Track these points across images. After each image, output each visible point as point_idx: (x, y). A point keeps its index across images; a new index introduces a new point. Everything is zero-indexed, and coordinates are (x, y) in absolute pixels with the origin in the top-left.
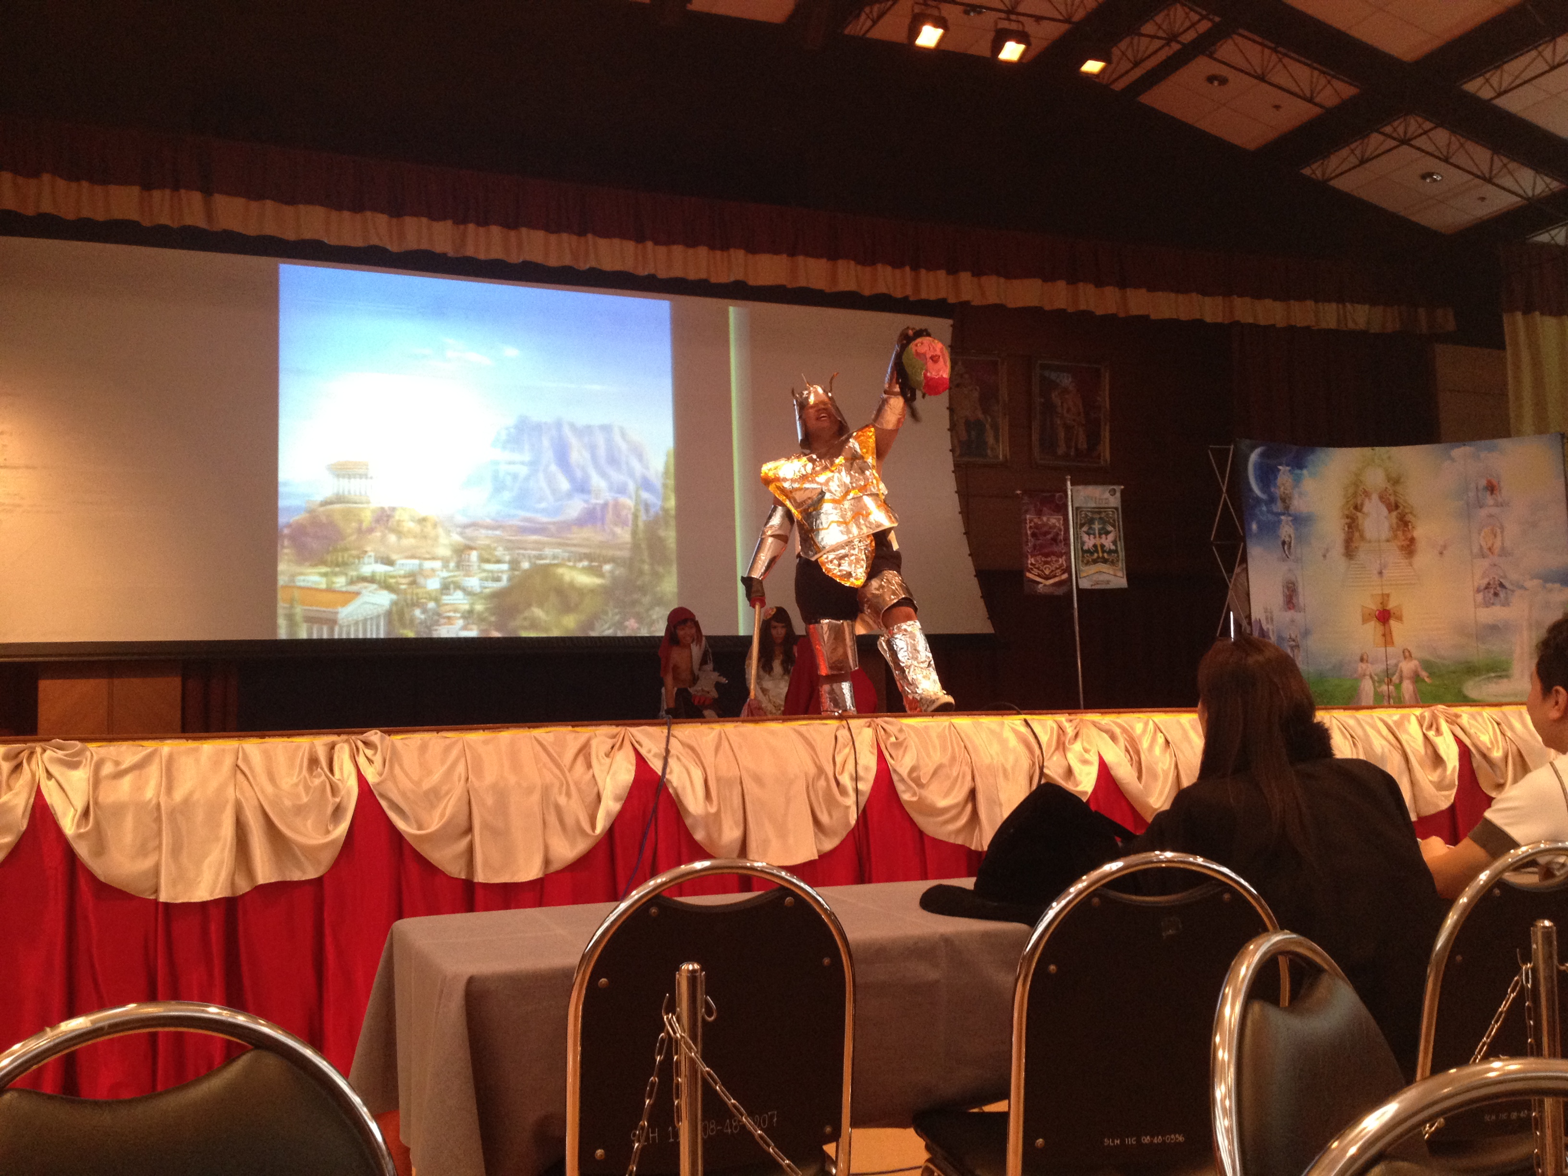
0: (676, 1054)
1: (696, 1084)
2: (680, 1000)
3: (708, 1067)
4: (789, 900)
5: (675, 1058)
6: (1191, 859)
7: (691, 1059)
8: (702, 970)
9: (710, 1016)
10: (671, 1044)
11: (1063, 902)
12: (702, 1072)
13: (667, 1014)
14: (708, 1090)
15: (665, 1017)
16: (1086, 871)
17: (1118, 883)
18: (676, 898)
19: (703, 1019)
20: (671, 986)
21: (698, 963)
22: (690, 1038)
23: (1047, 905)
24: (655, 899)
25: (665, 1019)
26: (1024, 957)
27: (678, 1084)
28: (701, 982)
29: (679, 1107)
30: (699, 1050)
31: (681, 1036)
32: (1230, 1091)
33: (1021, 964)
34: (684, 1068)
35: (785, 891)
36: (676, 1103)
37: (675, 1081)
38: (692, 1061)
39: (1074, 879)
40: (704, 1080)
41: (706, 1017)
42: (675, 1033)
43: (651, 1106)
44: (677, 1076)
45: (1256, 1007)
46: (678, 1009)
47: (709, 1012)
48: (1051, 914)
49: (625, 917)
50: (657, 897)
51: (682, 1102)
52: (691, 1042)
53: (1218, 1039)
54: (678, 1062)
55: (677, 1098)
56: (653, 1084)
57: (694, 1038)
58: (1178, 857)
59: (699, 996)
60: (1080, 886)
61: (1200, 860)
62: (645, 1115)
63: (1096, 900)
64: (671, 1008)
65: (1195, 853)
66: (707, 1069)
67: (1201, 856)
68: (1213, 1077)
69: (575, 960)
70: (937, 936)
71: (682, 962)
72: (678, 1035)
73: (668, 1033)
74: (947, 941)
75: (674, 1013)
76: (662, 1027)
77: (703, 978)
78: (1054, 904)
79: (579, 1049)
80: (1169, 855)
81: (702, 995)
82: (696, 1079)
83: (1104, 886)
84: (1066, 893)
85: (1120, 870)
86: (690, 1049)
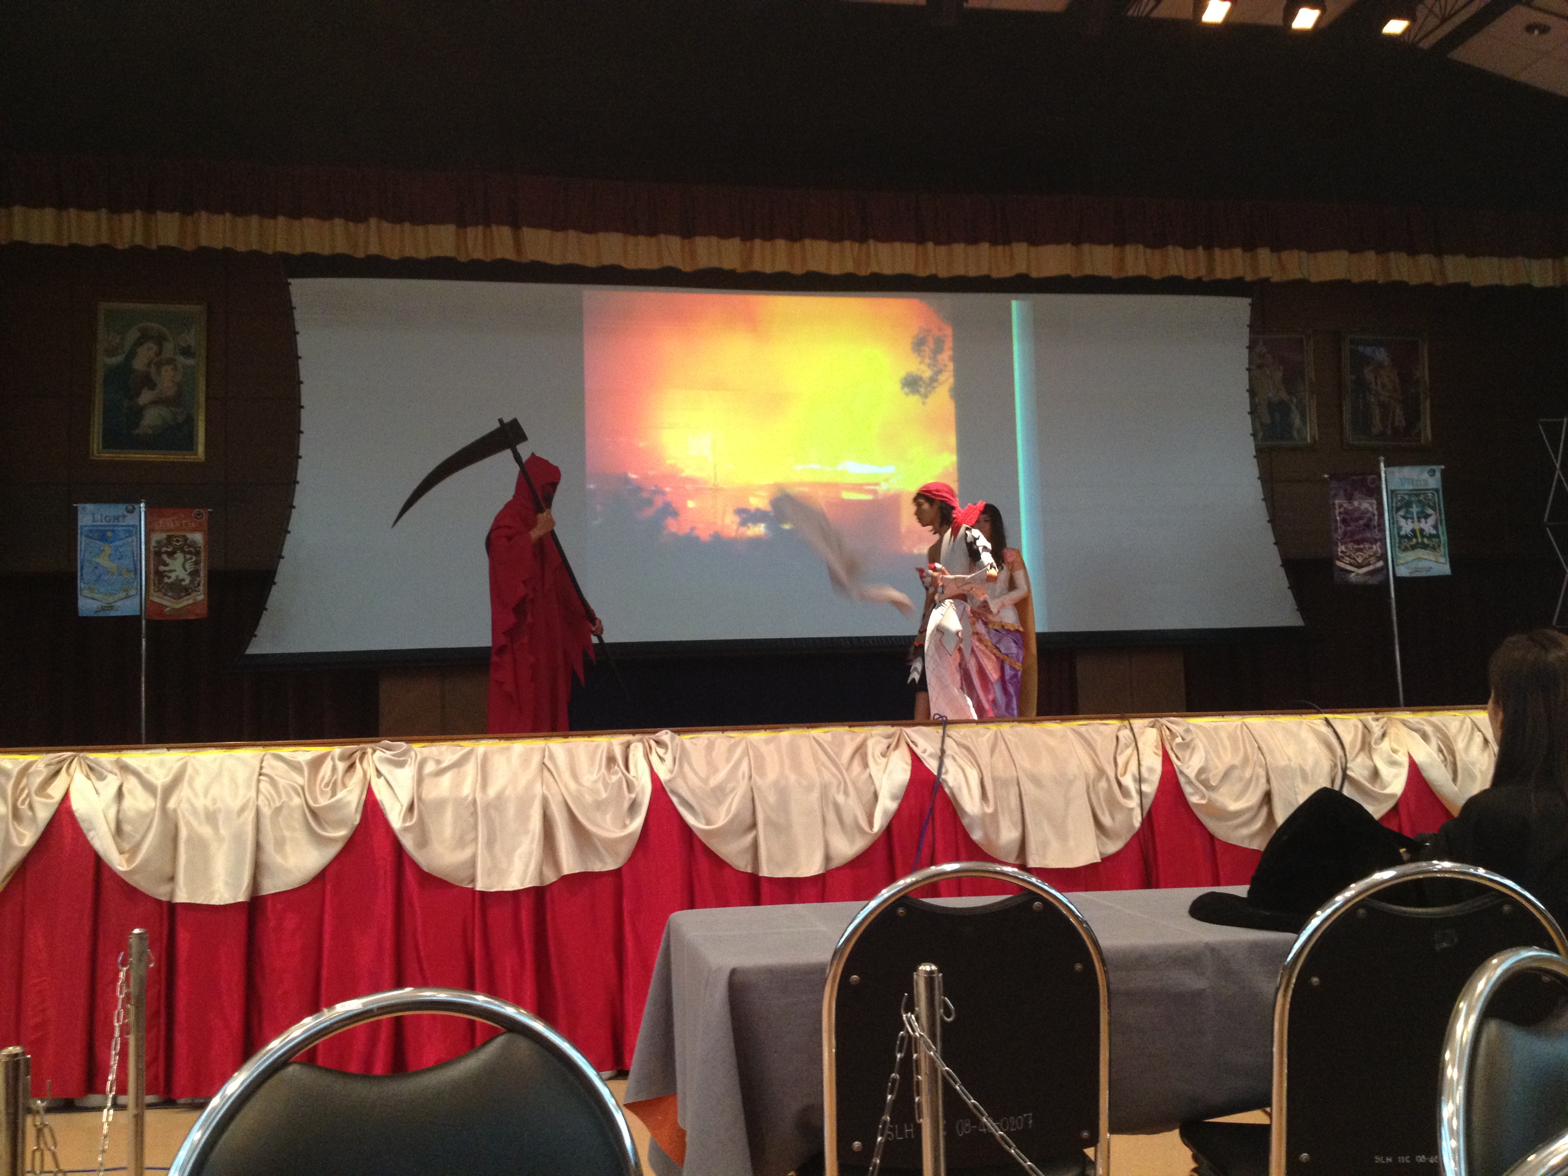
0: (916, 1053)
1: (937, 1082)
2: (918, 1000)
3: (948, 1066)
4: (1037, 904)
5: (915, 1056)
6: (1472, 871)
7: (930, 1057)
8: (940, 971)
9: (949, 1017)
10: (911, 1043)
11: (1329, 911)
12: (942, 1071)
13: (907, 1013)
14: (948, 1090)
15: (904, 1016)
16: (1356, 879)
17: (1389, 892)
18: (921, 899)
19: (943, 1021)
20: (909, 986)
21: (935, 964)
22: (930, 1039)
23: (1311, 914)
24: (902, 900)
25: (904, 1018)
26: (1284, 968)
27: (918, 1083)
28: (939, 983)
29: (919, 1104)
30: (939, 1051)
31: (920, 1034)
32: (1458, 1110)
33: (1282, 974)
34: (924, 1066)
35: (1034, 896)
36: (917, 1099)
37: (915, 1079)
38: (932, 1061)
39: (1343, 886)
40: (944, 1078)
41: (946, 1018)
42: (914, 1031)
43: (894, 1102)
44: (918, 1074)
45: (1493, 1027)
46: (917, 1009)
47: (948, 1013)
48: (1315, 923)
49: (873, 917)
50: (904, 897)
51: (923, 1099)
52: (929, 1041)
53: (1447, 1056)
54: (917, 1061)
55: (918, 1095)
56: (894, 1080)
57: (933, 1036)
58: (1456, 867)
59: (937, 997)
60: (1348, 894)
61: (1481, 871)
62: (888, 1109)
63: (1361, 911)
64: (910, 1008)
65: (1477, 864)
66: (947, 1068)
67: (1484, 867)
68: (1440, 1096)
69: (828, 957)
70: (1202, 945)
71: (920, 964)
72: (917, 1034)
73: (908, 1032)
74: (1212, 949)
75: (912, 1013)
76: (902, 1026)
77: (941, 980)
78: (1318, 913)
79: (834, 1042)
80: (1447, 865)
81: (940, 995)
82: (936, 1076)
83: (1370, 896)
84: (1331, 903)
85: (1392, 879)
86: (930, 1049)
